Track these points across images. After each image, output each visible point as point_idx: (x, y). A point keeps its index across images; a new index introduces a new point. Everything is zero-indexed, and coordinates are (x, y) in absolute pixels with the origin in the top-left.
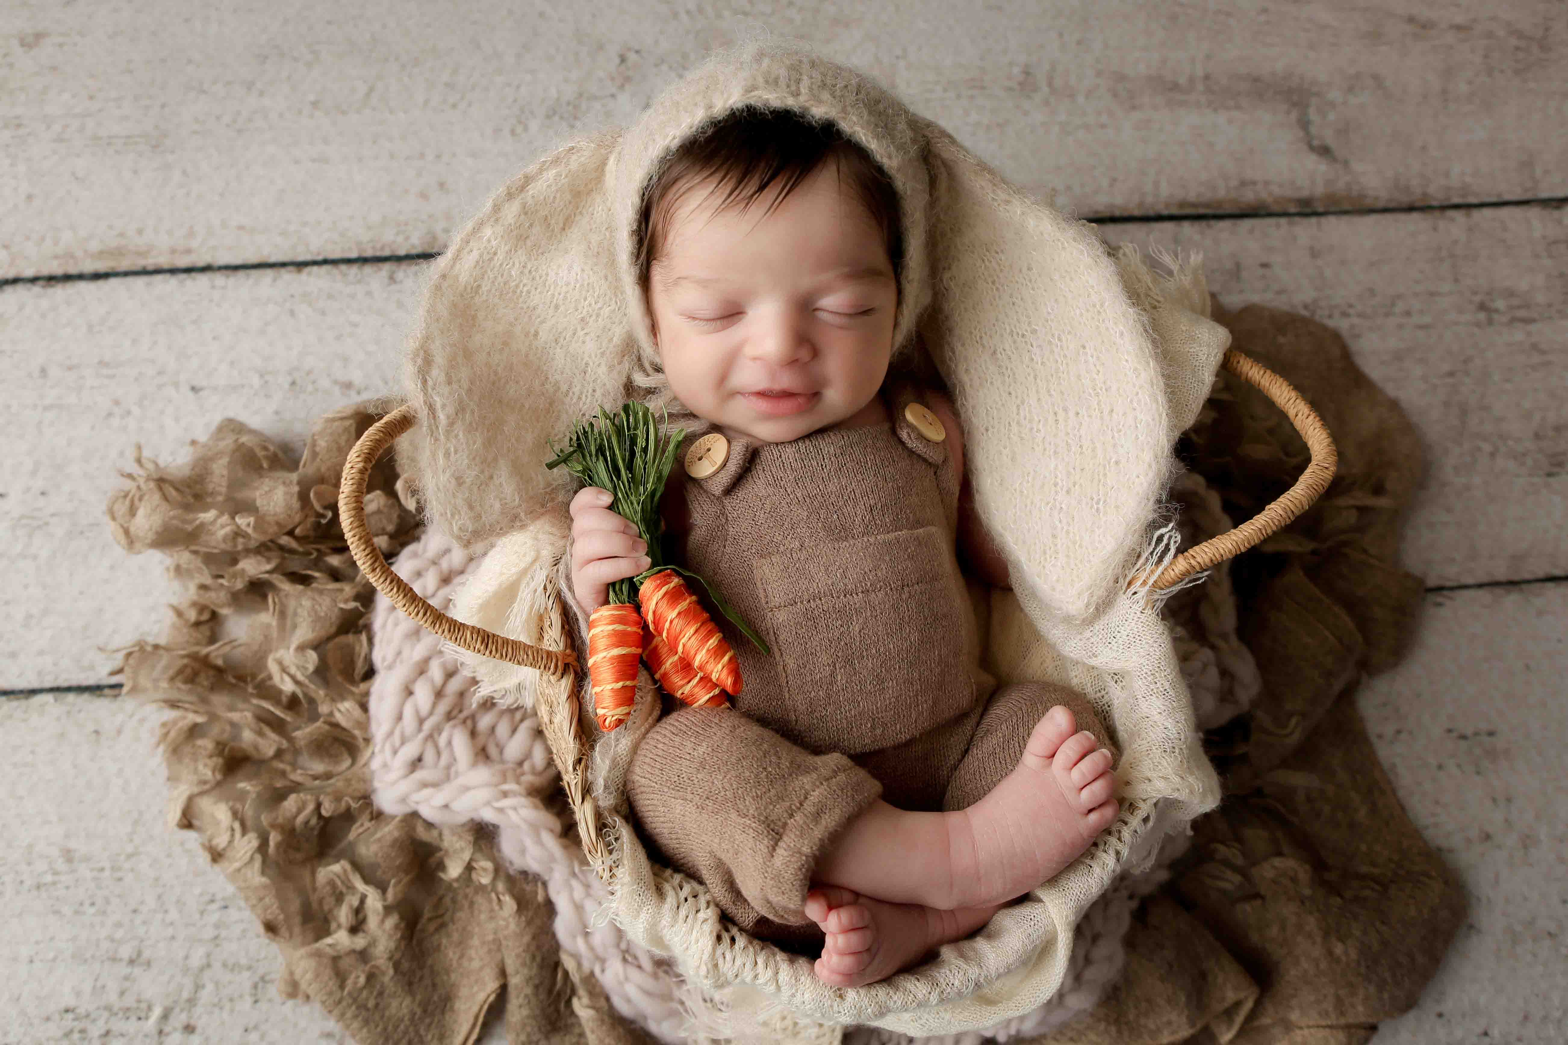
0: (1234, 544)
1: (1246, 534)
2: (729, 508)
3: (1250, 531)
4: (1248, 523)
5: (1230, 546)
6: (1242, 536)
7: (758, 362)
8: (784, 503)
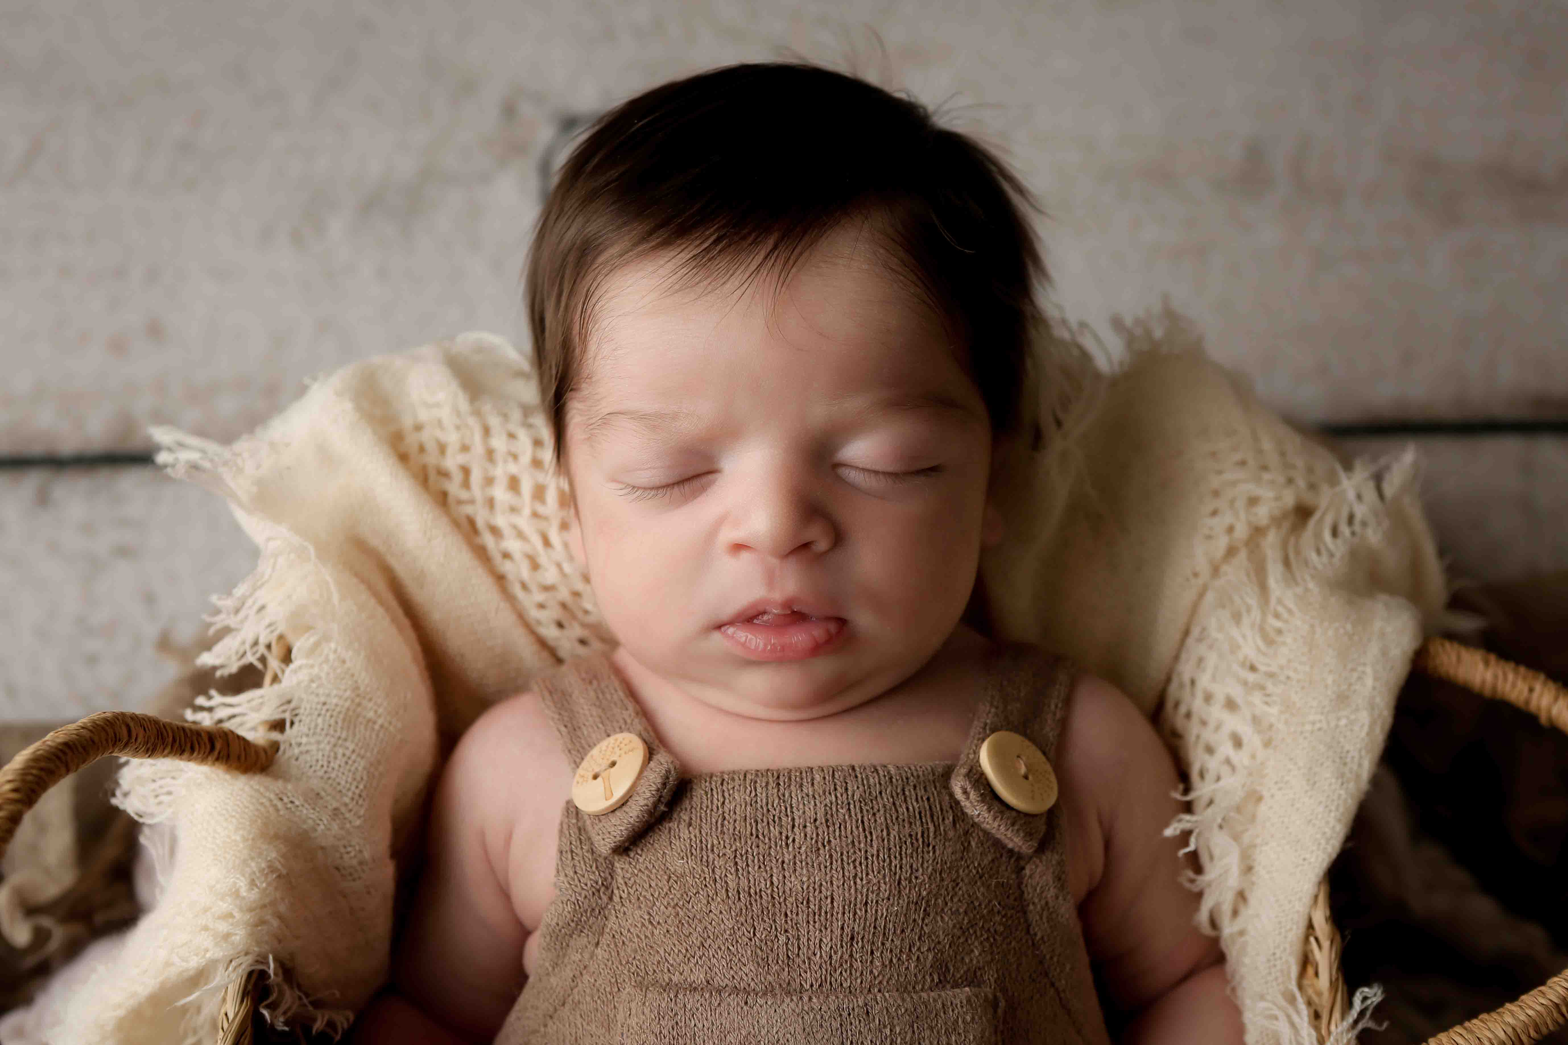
0: (1510, 1031)
1: (1531, 1012)
2: (620, 880)
3: (1539, 1008)
4: (1534, 992)
5: (1502, 1035)
6: (1523, 1017)
7: (745, 556)
8: (702, 896)
